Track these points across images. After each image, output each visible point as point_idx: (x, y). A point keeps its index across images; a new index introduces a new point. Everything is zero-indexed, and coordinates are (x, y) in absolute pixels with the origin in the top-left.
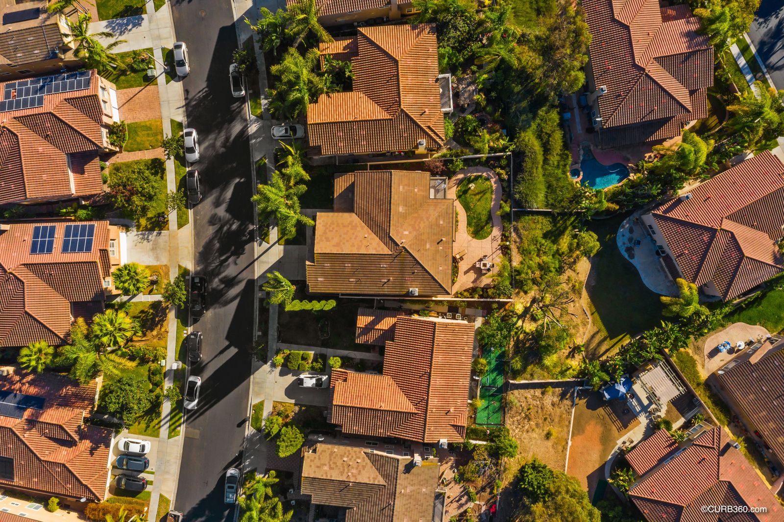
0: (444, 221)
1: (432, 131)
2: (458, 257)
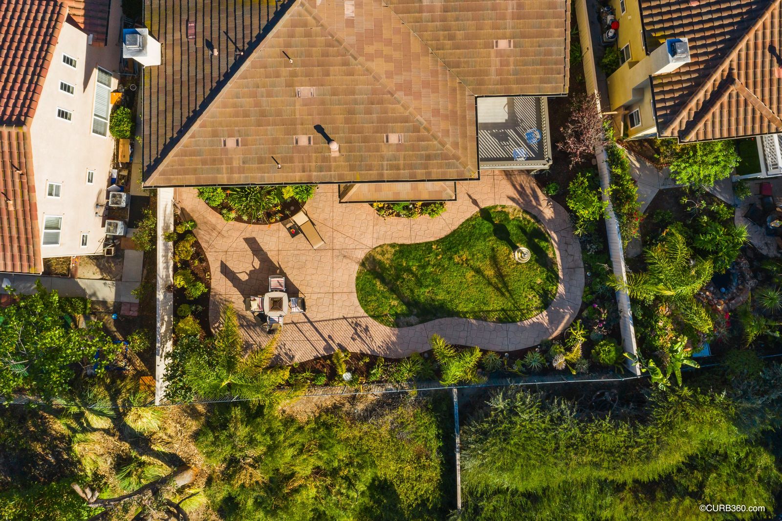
2: (300, 219)
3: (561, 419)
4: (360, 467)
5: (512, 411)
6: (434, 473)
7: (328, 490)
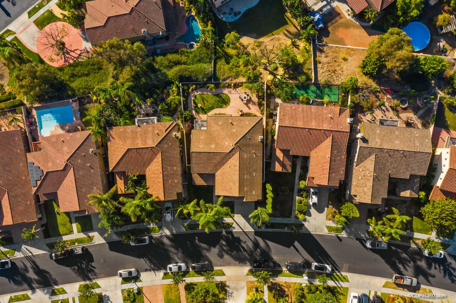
0: (220, 122)
1: (168, 129)
2: (240, 113)
3: (195, 76)
4: (231, 68)
5: (203, 78)
6: (218, 66)
7: (238, 63)
